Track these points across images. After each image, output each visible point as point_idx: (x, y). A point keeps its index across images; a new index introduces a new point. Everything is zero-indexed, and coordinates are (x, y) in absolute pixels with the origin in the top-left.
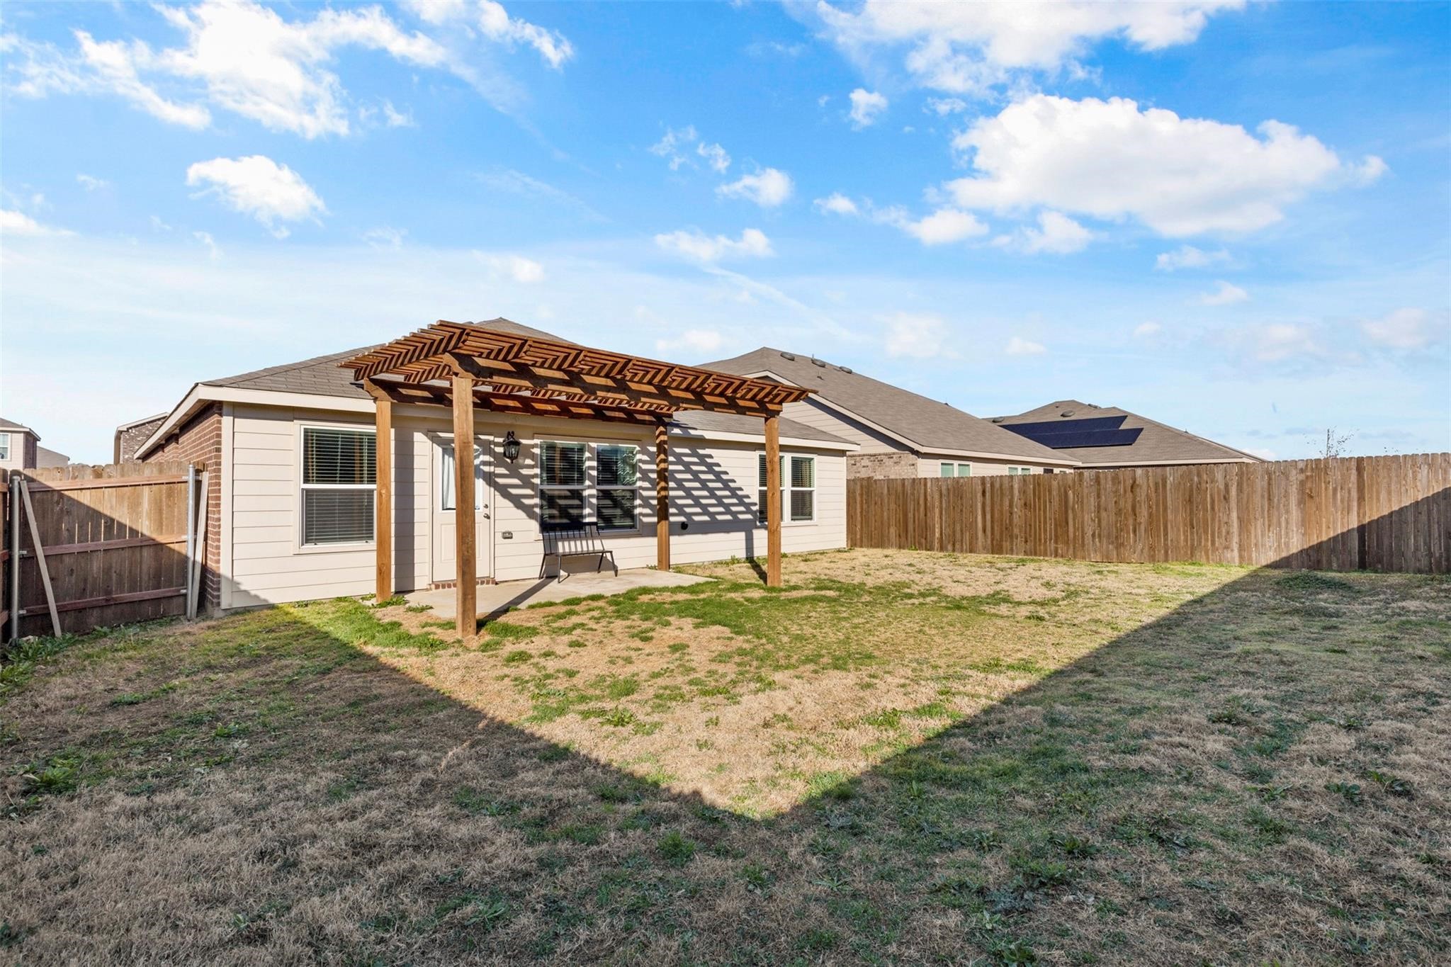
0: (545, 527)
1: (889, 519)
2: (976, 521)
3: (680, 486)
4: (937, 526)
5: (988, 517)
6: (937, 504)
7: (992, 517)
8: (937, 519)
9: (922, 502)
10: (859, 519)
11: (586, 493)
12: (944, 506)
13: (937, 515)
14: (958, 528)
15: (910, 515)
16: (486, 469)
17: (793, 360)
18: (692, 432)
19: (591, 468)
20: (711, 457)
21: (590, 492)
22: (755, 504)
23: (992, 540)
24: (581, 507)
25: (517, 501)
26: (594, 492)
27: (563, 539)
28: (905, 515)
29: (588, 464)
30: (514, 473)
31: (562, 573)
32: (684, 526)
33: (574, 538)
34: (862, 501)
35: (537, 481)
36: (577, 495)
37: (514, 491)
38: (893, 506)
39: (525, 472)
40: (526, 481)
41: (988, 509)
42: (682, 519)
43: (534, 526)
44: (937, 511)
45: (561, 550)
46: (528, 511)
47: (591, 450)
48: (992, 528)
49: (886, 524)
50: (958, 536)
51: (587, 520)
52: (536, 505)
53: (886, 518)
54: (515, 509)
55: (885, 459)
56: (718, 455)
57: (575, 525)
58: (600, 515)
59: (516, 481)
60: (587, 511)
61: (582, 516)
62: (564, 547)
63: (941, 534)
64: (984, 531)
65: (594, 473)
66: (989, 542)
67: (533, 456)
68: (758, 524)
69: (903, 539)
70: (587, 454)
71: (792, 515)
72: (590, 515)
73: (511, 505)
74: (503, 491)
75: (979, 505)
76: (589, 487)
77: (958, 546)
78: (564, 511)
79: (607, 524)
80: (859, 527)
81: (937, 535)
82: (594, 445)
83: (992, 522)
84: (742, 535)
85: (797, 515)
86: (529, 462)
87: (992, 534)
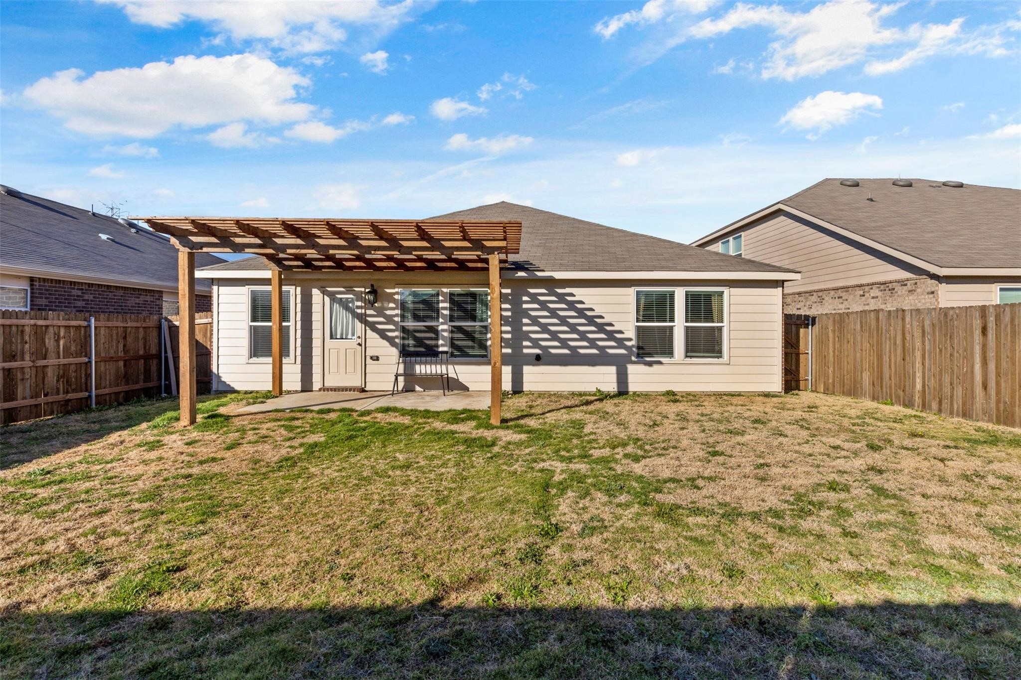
0: (405, 353)
1: (862, 360)
2: (972, 372)
3: (535, 321)
4: (919, 375)
5: (992, 366)
6: (918, 344)
7: (998, 367)
8: (918, 365)
9: (899, 341)
10: (831, 359)
11: (441, 328)
12: (927, 348)
13: (918, 359)
14: (947, 379)
15: (886, 359)
16: (359, 311)
17: (910, 185)
18: (539, 274)
19: (445, 308)
20: (572, 295)
21: (443, 327)
22: (630, 340)
23: (998, 402)
24: (437, 339)
25: (382, 334)
26: (445, 327)
27: (421, 363)
28: (880, 358)
29: (441, 305)
30: (380, 312)
31: (418, 388)
32: (538, 358)
33: (431, 363)
34: (834, 339)
35: (397, 319)
36: (433, 330)
37: (380, 327)
38: (866, 345)
39: (388, 312)
40: (389, 320)
41: (991, 354)
42: (537, 351)
43: (395, 352)
44: (918, 354)
45: (418, 371)
46: (391, 341)
47: (444, 294)
48: (998, 384)
49: (859, 368)
50: (947, 390)
51: (441, 349)
52: (396, 337)
53: (858, 359)
54: (381, 340)
55: (898, 288)
56: (579, 293)
57: (431, 353)
58: (453, 345)
59: (381, 319)
60: (441, 342)
61: (437, 346)
62: (421, 369)
63: (924, 386)
64: (985, 387)
65: (446, 312)
66: (993, 405)
67: (395, 301)
68: (633, 358)
69: (878, 388)
70: (441, 298)
71: (687, 351)
72: (443, 345)
73: (377, 336)
74: (373, 327)
75: (977, 349)
76: (442, 324)
77: (946, 405)
78: (419, 342)
79: (459, 353)
80: (831, 369)
81: (919, 386)
82: (445, 290)
83: (998, 375)
84: (613, 369)
85: (692, 351)
86: (392, 305)
87: (998, 393)
